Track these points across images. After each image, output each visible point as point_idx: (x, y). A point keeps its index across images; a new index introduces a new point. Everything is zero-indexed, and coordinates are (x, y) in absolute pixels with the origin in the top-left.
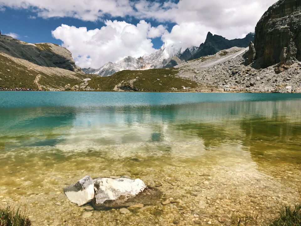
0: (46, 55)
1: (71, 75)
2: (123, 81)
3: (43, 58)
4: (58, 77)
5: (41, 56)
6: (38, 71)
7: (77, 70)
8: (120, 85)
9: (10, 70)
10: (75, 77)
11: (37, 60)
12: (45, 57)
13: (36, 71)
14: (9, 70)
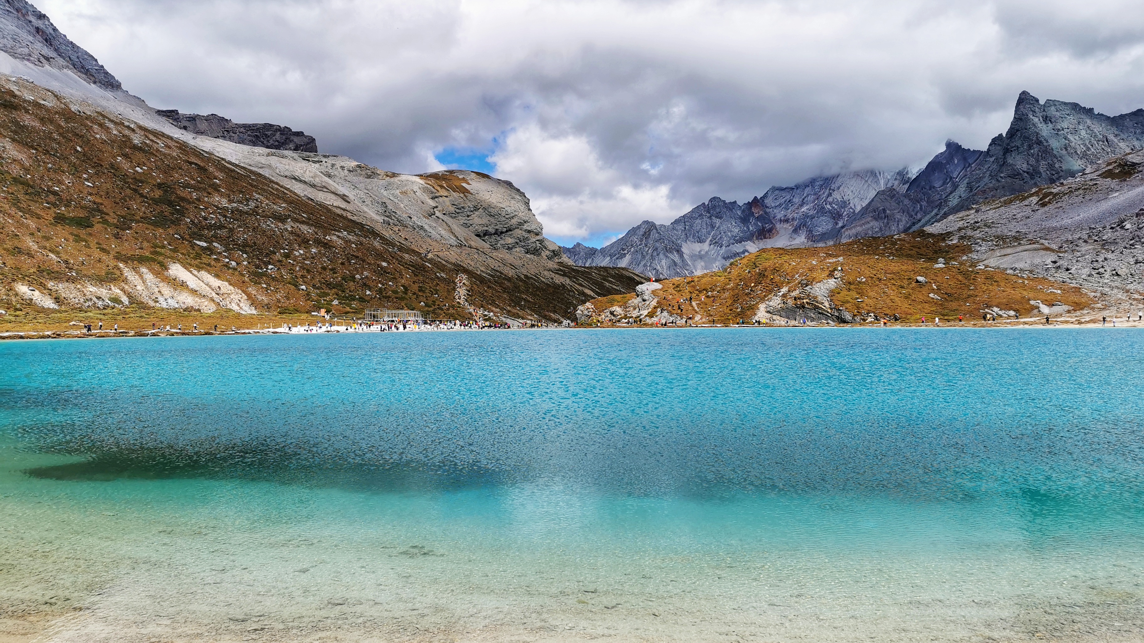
0: (452, 209)
1: (546, 273)
2: (784, 290)
3: (445, 218)
4: (509, 279)
5: (438, 214)
6: (451, 263)
7: (548, 253)
8: (776, 302)
9: (388, 262)
10: (559, 280)
11: (426, 227)
12: (450, 215)
13: (444, 262)
14: (384, 264)
